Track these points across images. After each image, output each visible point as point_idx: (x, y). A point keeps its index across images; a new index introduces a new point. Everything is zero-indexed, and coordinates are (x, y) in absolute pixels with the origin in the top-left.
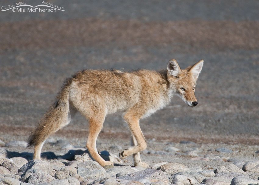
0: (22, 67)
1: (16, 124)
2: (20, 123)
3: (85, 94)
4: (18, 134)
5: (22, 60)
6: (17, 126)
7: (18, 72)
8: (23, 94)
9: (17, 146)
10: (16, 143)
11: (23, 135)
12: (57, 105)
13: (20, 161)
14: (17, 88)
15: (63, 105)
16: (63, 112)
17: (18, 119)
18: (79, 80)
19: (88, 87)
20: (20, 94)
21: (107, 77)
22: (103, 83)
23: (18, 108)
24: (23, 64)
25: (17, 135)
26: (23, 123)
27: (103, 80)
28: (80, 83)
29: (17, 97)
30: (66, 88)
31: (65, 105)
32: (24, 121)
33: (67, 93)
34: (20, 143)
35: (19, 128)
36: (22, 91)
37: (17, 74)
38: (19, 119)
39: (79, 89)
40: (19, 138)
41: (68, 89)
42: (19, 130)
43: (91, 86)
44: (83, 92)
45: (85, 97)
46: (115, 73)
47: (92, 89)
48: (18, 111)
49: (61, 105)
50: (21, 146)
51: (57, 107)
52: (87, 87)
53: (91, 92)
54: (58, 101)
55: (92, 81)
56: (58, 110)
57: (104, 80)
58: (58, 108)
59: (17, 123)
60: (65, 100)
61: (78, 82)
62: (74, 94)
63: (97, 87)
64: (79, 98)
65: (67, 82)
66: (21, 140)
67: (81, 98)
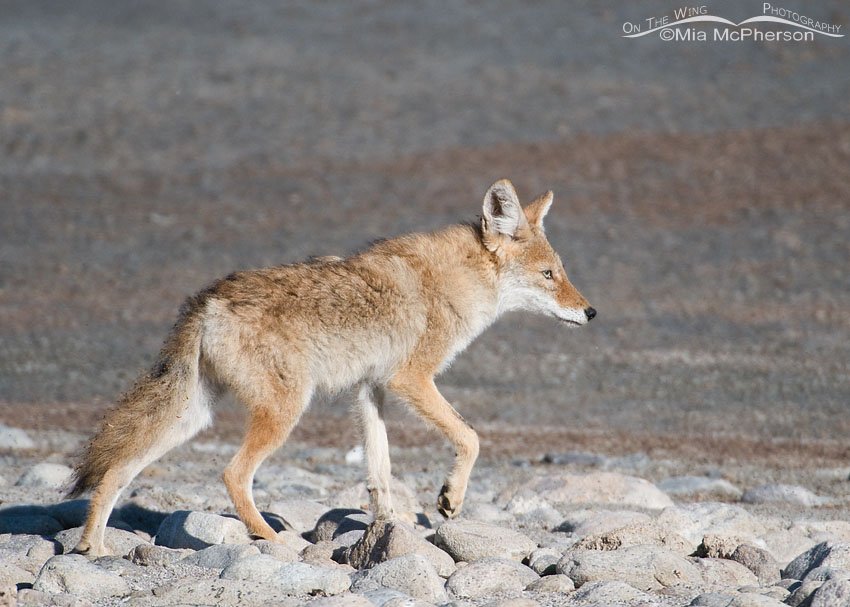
0: (793, 264)
1: (775, 435)
2: (784, 431)
3: (254, 333)
4: (781, 463)
5: (793, 241)
6: (776, 441)
7: (782, 277)
8: (795, 345)
9: (777, 499)
10: (776, 492)
11: (795, 468)
12: (163, 371)
13: (786, 546)
14: (777, 327)
15: (180, 371)
16: (176, 392)
17: (781, 420)
18: (229, 297)
19: (260, 315)
20: (786, 345)
21: (306, 281)
22: (298, 299)
23: (781, 385)
24: (794, 254)
25: (778, 467)
26: (795, 431)
27: (296, 289)
28: (234, 304)
29: (778, 352)
30: (191, 321)
31: (186, 372)
32: (798, 424)
33: (193, 336)
34: (785, 489)
35: (783, 446)
36: (792, 334)
37: (778, 284)
38: (785, 418)
39: (234, 319)
40: (784, 477)
41: (197, 323)
42: (783, 451)
43: (267, 311)
44: (247, 328)
45: (252, 343)
46: (327, 265)
47: (270, 319)
48: (782, 396)
49: (174, 372)
50: (789, 499)
51: (160, 376)
52: (257, 313)
53: (270, 328)
54: (167, 360)
55: (265, 298)
56: (163, 383)
57: (300, 291)
58: (165, 378)
59: (777, 430)
60: (187, 358)
61: (226, 301)
62: (217, 334)
63: (284, 313)
64: (234, 346)
65: (191, 305)
66: (788, 482)
67: (239, 347)
